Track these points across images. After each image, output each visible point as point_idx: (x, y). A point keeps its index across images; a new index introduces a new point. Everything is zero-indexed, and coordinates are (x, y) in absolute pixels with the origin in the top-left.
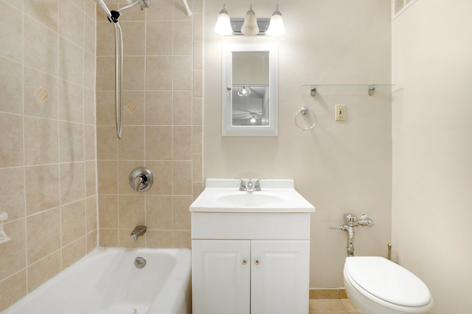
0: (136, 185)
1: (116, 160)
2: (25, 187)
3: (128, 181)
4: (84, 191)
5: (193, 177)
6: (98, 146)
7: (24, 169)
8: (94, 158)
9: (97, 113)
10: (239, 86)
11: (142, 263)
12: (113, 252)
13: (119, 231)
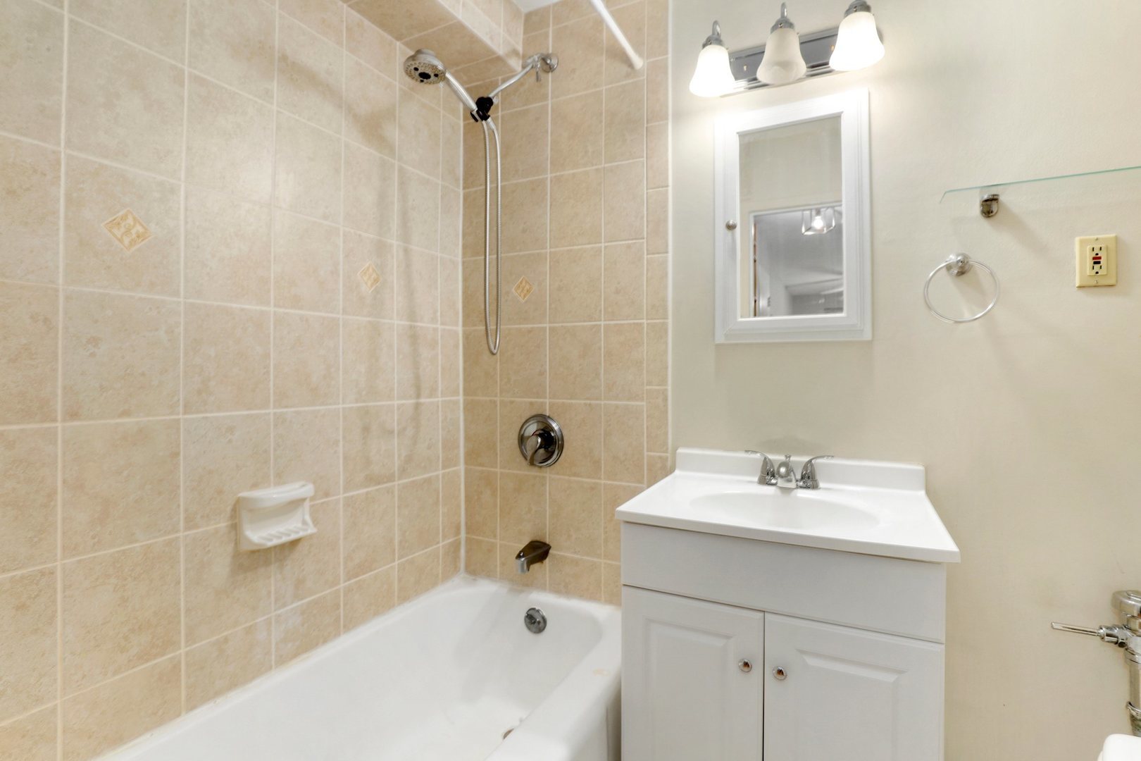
0: (529, 454)
1: (495, 399)
2: (341, 444)
3: (516, 442)
4: (439, 457)
5: (647, 442)
6: (465, 369)
7: (341, 410)
8: (458, 395)
9: (463, 302)
10: (804, 210)
11: (539, 622)
12: (487, 589)
13: (498, 546)
